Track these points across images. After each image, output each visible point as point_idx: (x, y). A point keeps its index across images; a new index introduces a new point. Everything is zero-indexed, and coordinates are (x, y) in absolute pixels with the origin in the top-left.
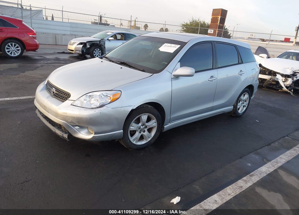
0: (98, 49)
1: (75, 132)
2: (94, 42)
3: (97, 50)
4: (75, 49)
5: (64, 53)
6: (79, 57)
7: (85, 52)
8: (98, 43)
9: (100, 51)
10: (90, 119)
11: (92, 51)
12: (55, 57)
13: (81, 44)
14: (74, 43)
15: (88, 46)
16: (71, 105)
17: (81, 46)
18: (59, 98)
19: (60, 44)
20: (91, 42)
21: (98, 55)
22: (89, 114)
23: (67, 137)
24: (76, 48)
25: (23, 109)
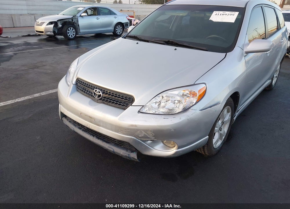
0: (72, 28)
1: (147, 149)
2: (65, 20)
3: (70, 29)
4: (45, 31)
5: (29, 36)
6: (48, 39)
7: (56, 32)
8: (71, 20)
9: (74, 30)
10: (175, 130)
11: (65, 30)
12: (24, 42)
13: (51, 23)
14: (43, 23)
15: (60, 26)
16: (139, 112)
17: (52, 26)
18: (113, 104)
19: (18, 26)
20: (62, 21)
21: (72, 34)
22: (173, 123)
23: (136, 158)
24: (46, 29)
25: (30, 115)
